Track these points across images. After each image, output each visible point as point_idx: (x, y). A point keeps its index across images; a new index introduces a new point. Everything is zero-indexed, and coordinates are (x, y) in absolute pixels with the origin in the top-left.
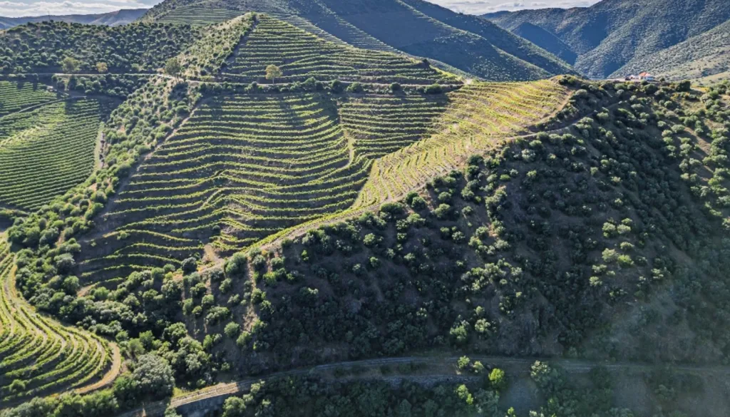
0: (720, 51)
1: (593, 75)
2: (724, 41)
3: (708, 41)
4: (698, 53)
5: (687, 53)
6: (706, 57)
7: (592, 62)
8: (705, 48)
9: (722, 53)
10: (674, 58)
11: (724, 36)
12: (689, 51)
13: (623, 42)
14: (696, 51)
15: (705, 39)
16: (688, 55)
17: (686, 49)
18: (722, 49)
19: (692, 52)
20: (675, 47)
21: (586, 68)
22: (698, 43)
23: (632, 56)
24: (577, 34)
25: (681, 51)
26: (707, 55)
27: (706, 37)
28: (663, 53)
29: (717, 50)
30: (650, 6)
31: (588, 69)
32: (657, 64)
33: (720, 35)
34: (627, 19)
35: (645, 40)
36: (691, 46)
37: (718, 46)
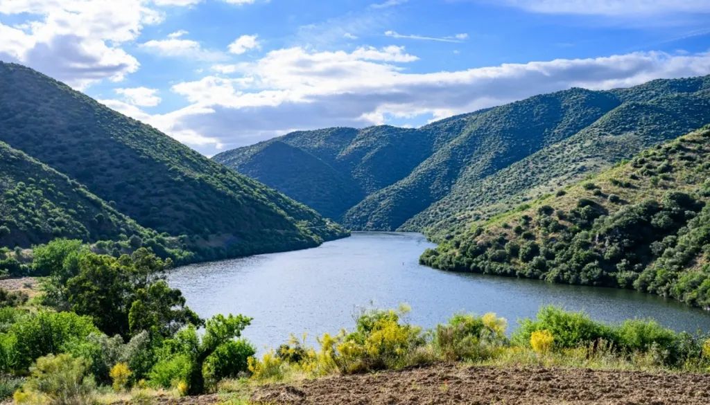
0: (579, 167)
1: (373, 226)
2: (585, 152)
3: (559, 156)
4: (542, 175)
5: (524, 176)
6: (554, 179)
7: (376, 205)
8: (554, 166)
9: (582, 170)
10: (502, 187)
11: (584, 145)
12: (529, 174)
13: (433, 172)
14: (541, 172)
15: (555, 153)
16: (526, 180)
17: (523, 170)
18: (582, 164)
19: (533, 173)
20: (507, 169)
21: (364, 214)
22: (544, 158)
23: (444, 193)
24: (367, 163)
25: (515, 175)
26: (556, 176)
27: (557, 149)
28: (487, 182)
29: (573, 166)
30: (481, 120)
31: (367, 216)
32: (474, 200)
33: (578, 144)
34: (448, 139)
35: (470, 169)
36: (531, 165)
37: (574, 161)
